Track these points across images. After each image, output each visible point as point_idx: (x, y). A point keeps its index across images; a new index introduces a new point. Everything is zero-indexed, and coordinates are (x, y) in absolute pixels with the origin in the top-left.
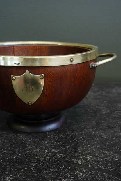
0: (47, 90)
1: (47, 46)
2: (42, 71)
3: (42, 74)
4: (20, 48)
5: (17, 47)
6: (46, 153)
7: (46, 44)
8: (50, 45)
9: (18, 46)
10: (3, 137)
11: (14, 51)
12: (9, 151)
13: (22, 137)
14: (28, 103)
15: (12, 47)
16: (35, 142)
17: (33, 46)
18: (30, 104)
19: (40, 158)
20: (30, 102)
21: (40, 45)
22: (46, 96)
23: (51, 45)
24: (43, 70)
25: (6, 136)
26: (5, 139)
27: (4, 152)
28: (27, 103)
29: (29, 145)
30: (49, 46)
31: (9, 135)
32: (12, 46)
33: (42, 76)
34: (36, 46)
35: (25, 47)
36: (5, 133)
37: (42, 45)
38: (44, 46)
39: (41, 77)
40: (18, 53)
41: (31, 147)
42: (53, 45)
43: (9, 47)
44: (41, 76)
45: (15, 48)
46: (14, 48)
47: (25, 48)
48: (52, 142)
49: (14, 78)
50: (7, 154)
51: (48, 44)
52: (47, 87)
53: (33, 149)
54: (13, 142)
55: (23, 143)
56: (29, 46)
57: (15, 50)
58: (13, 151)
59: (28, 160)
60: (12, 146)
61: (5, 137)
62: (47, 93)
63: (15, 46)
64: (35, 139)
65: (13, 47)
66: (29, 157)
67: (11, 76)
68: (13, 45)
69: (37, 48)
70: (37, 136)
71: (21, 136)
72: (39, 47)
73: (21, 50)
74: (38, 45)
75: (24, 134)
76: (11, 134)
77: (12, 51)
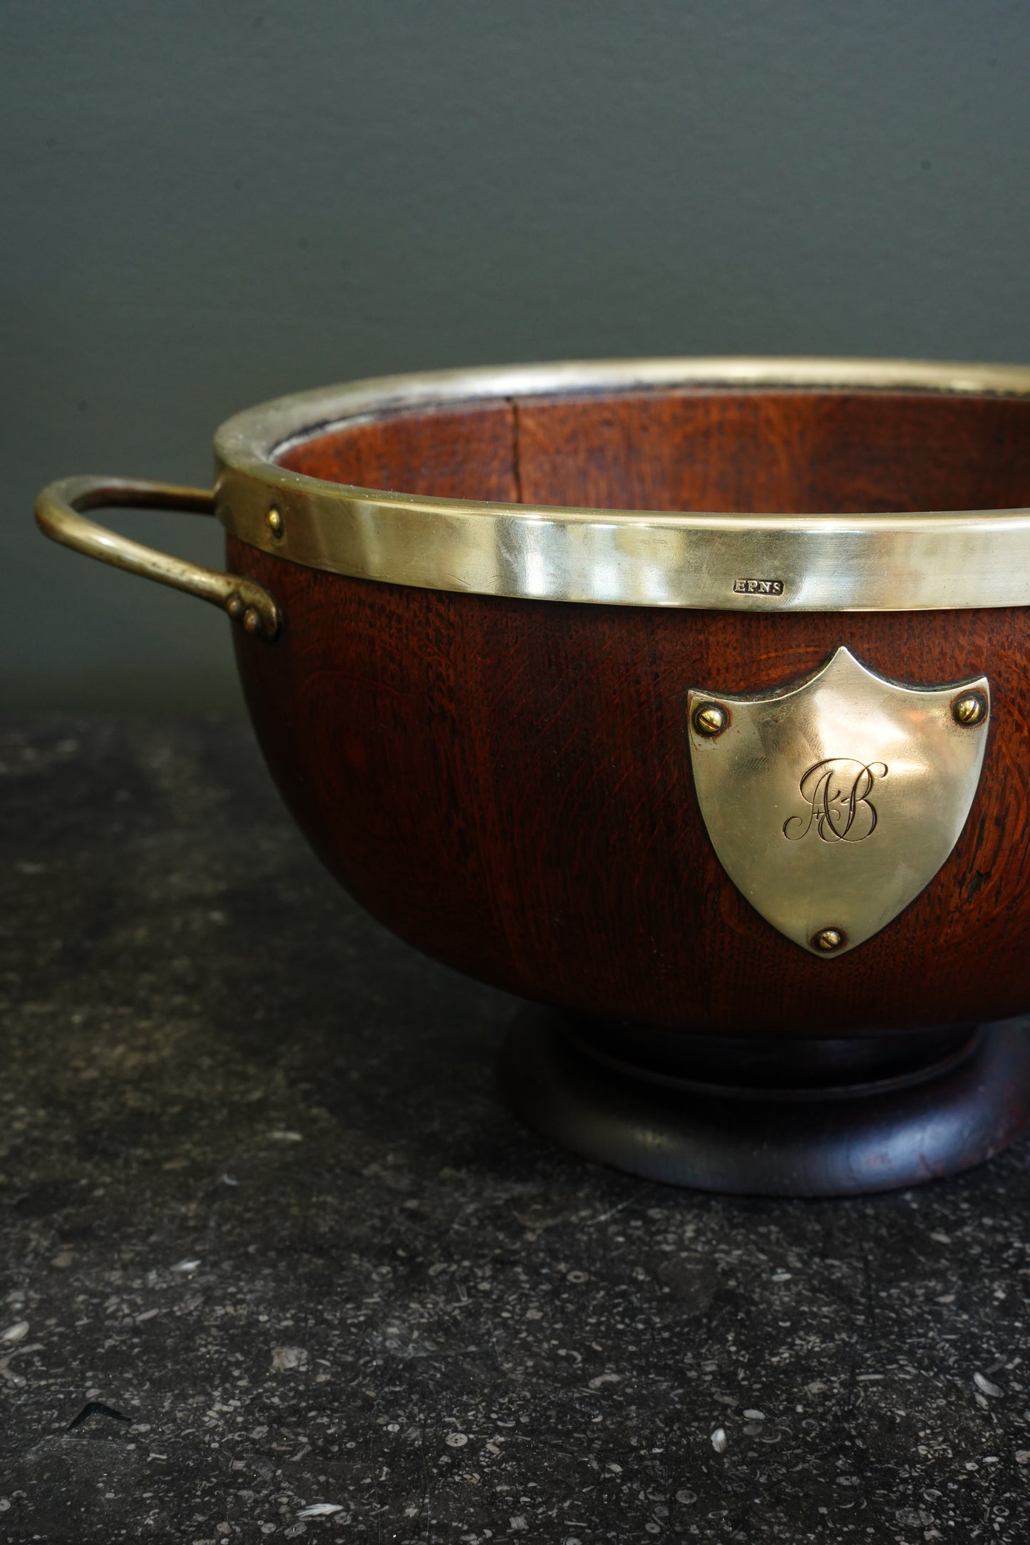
0: (1000, 822)
1: (805, 400)
2: (978, 651)
3: (974, 674)
4: (563, 421)
5: (542, 411)
6: (992, 1408)
7: (790, 386)
8: (828, 386)
9: (546, 404)
10: (530, 1237)
11: (515, 447)
12: (643, 1371)
13: (698, 1232)
14: (816, 940)
15: (500, 413)
16: (837, 1291)
17: (673, 402)
18: (835, 947)
19: (962, 1456)
20: (833, 937)
21: (737, 393)
22: (984, 876)
23: (835, 392)
24: (983, 643)
25: (550, 1222)
26: (554, 1254)
27: (597, 1382)
28: (803, 942)
29: (799, 1322)
30: (823, 400)
31: (574, 1219)
32: (506, 406)
33: (977, 694)
34: (705, 403)
35: (607, 415)
36: (533, 1199)
37: (754, 393)
38: (775, 401)
39: (970, 705)
40: (547, 467)
41: (826, 1336)
42: (860, 387)
43: (481, 417)
44: (965, 696)
45: (529, 423)
46: (517, 426)
47: (608, 423)
48: (1000, 1295)
49: (715, 716)
50: (640, 1401)
51: (809, 386)
52: (1002, 796)
53: (849, 1361)
54: (634, 1281)
55: (729, 1297)
56: (644, 406)
57: (524, 441)
58: (679, 1376)
59: (857, 1470)
60: (648, 1322)
61: (548, 1230)
62: (996, 851)
63: (526, 411)
64: (824, 1256)
65: (510, 418)
66: (851, 1438)
67: (685, 701)
68: (508, 399)
69: (715, 415)
70: (828, 1234)
71: (689, 1234)
72: (733, 414)
73: (572, 437)
74: (723, 393)
75: (705, 1207)
76: (588, 1203)
77: (502, 452)
